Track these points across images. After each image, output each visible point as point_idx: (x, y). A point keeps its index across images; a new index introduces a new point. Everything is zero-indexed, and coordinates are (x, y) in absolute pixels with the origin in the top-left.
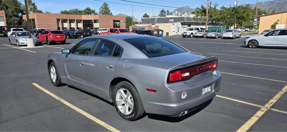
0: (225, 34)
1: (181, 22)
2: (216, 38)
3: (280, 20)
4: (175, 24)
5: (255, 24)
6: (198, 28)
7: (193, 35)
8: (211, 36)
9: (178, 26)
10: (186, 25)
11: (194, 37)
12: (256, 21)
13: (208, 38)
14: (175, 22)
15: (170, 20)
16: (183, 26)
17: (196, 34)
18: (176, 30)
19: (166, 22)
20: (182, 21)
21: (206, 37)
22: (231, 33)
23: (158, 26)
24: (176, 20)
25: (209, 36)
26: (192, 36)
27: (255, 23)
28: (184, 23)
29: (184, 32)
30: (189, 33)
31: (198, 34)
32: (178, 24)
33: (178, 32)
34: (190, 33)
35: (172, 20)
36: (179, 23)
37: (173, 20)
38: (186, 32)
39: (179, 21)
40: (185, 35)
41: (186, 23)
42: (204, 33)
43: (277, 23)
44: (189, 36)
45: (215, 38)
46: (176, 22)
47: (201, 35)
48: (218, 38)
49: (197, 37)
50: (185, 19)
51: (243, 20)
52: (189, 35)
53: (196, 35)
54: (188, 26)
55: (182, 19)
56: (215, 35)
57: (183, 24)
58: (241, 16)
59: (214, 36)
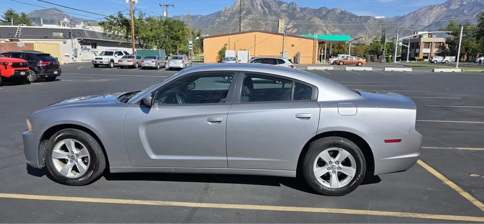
0: (172, 63)
1: (79, 39)
2: (158, 69)
3: (228, 45)
4: (69, 41)
5: (190, 49)
6: (121, 52)
7: (114, 63)
8: (149, 65)
9: (74, 45)
10: (89, 44)
11: (116, 66)
12: (191, 44)
13: (144, 68)
14: (65, 37)
15: (55, 34)
16: (84, 46)
17: (122, 61)
18: (71, 54)
19: (46, 37)
20: (81, 36)
21: (139, 67)
22: (180, 61)
23: (32, 44)
24: (68, 35)
25: (146, 65)
26: (112, 65)
27: (191, 47)
28: (85, 42)
29: (96, 59)
30: (106, 59)
31: (126, 62)
32: (73, 43)
33: (76, 57)
34: (109, 60)
35: (58, 33)
36: (76, 41)
37: (61, 34)
38: (101, 59)
39: (75, 37)
40: (98, 62)
41: (88, 42)
42: (135, 60)
43: (225, 49)
44: (108, 65)
45: (155, 68)
46: (71, 38)
47: (131, 64)
48: (160, 68)
49: (122, 67)
50: (87, 34)
51: (179, 42)
52: (107, 63)
53: (120, 63)
54: (92, 48)
55: (80, 33)
56: (156, 64)
57: (83, 42)
58: (175, 36)
59: (153, 65)
